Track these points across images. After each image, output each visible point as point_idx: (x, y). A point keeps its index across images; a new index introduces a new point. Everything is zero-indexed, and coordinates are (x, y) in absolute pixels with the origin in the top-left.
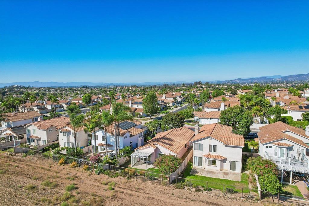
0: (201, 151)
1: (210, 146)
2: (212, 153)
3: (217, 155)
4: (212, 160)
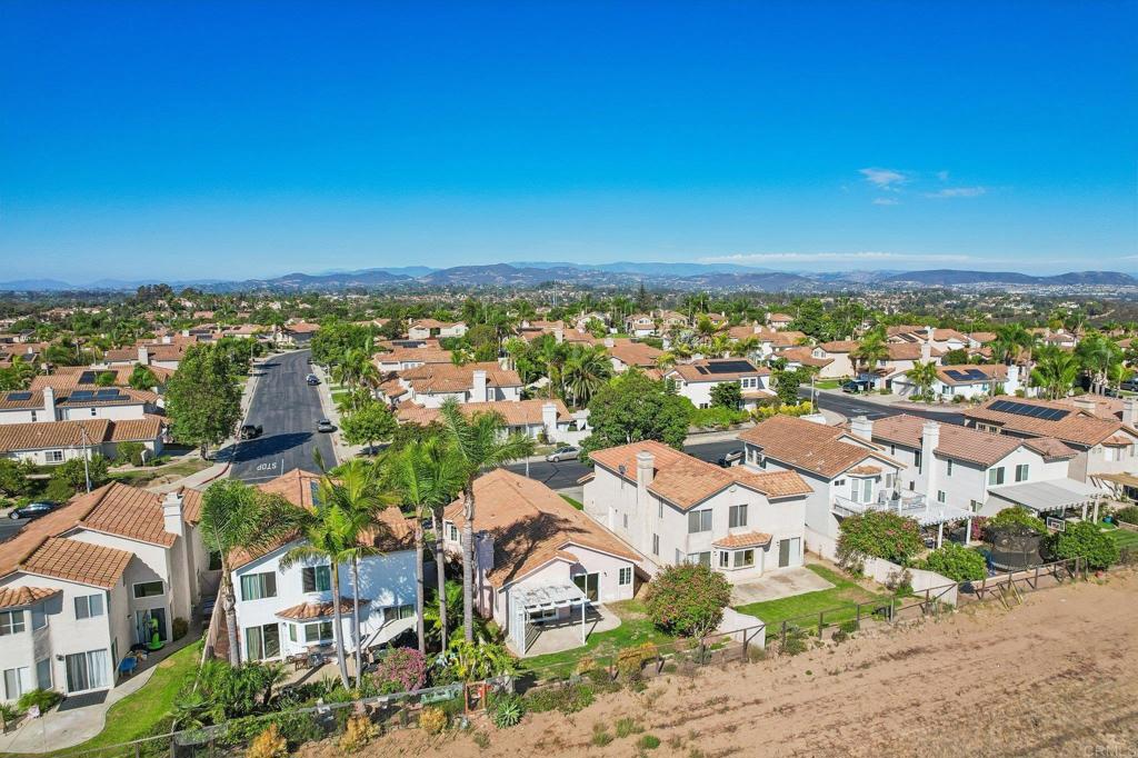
0: (708, 533)
1: (732, 508)
3: (749, 532)
4: (744, 550)
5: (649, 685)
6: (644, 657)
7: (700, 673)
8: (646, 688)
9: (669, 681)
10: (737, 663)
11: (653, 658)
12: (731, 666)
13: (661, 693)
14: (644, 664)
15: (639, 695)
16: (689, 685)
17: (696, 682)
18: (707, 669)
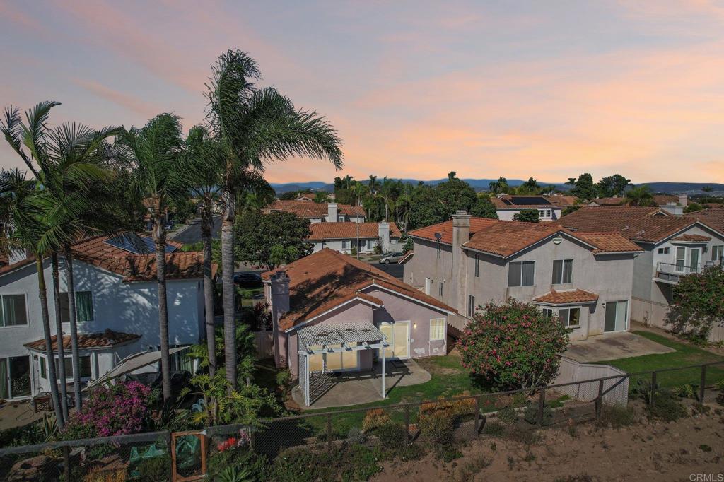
0: (529, 288)
1: (555, 262)
2: (562, 289)
3: (574, 290)
4: (569, 308)
5: (464, 451)
6: (457, 412)
7: (539, 438)
8: (461, 455)
9: (493, 447)
10: (591, 427)
11: (470, 414)
12: (583, 430)
13: (482, 464)
14: (457, 421)
15: (449, 466)
16: (524, 454)
17: (533, 450)
18: (549, 433)
